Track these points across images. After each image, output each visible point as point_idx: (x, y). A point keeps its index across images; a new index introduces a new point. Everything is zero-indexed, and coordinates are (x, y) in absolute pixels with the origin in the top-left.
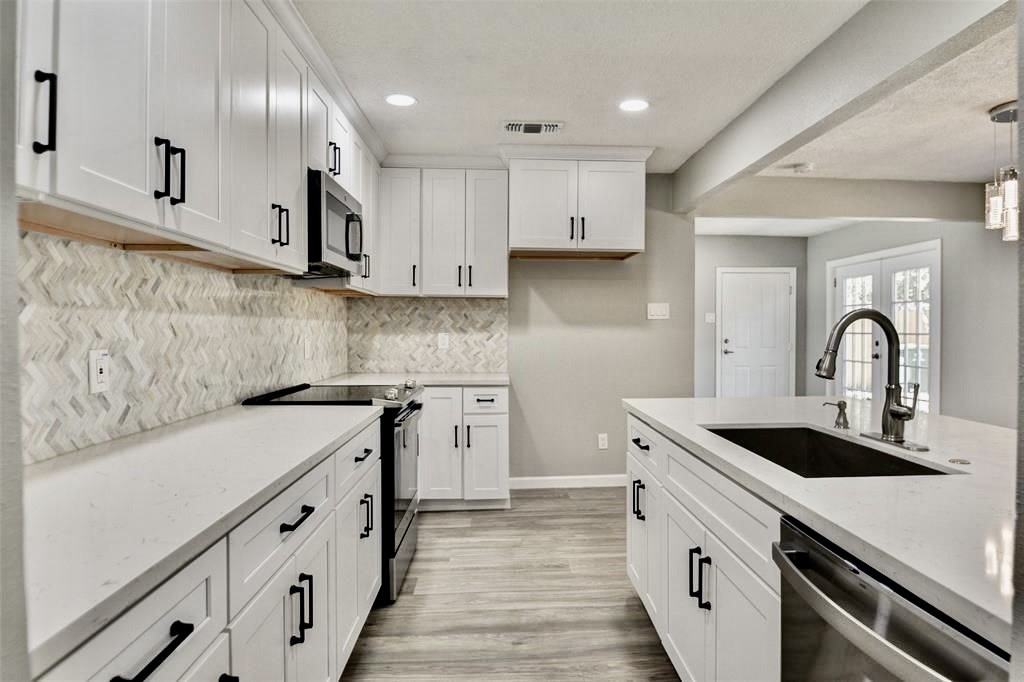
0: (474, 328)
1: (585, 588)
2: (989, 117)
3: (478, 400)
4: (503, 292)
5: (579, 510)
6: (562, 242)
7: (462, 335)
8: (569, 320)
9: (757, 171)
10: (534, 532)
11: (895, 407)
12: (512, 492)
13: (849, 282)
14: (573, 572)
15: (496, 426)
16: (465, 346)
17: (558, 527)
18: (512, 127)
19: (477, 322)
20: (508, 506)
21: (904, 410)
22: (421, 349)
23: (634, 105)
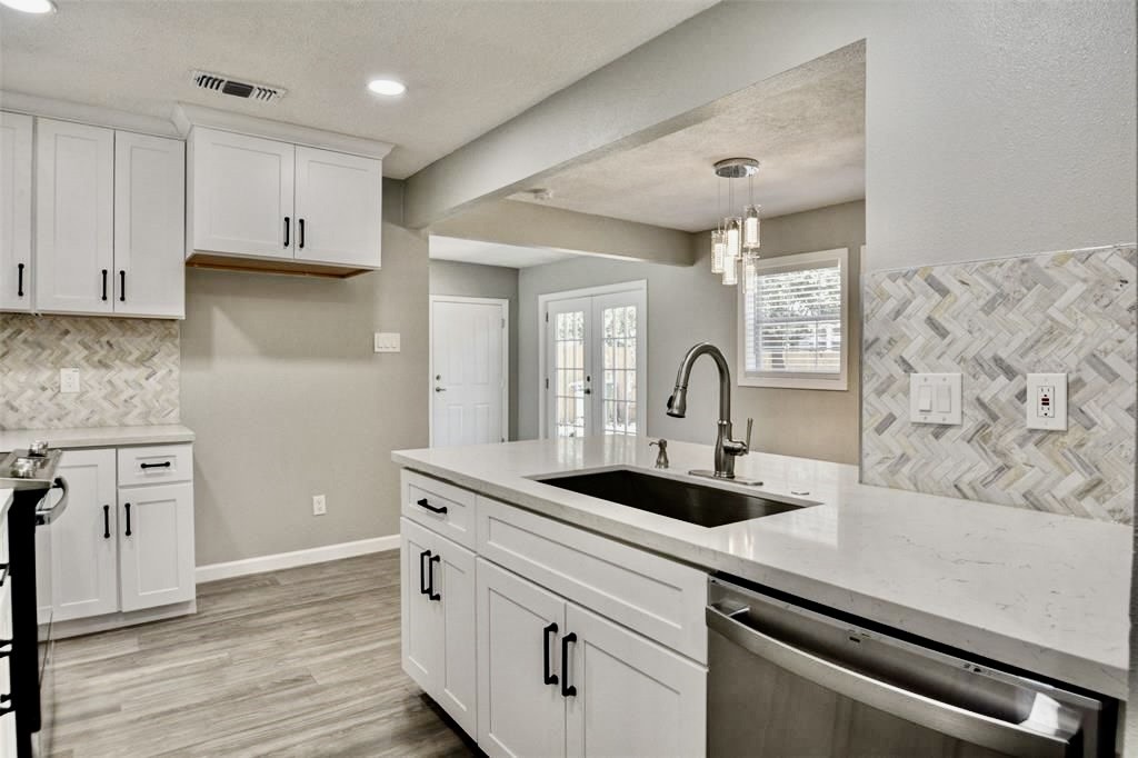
0: (124, 361)
1: (345, 700)
2: (714, 171)
3: (144, 466)
4: (178, 311)
5: (299, 599)
6: (270, 247)
7: (103, 371)
8: (274, 351)
9: (509, 194)
10: (244, 639)
11: (727, 443)
12: (199, 587)
13: (560, 317)
14: (320, 683)
15: (174, 500)
16: (109, 389)
17: (279, 626)
18: (207, 81)
19: (130, 353)
20: (192, 609)
21: (738, 446)
22: (30, 393)
23: (386, 88)
